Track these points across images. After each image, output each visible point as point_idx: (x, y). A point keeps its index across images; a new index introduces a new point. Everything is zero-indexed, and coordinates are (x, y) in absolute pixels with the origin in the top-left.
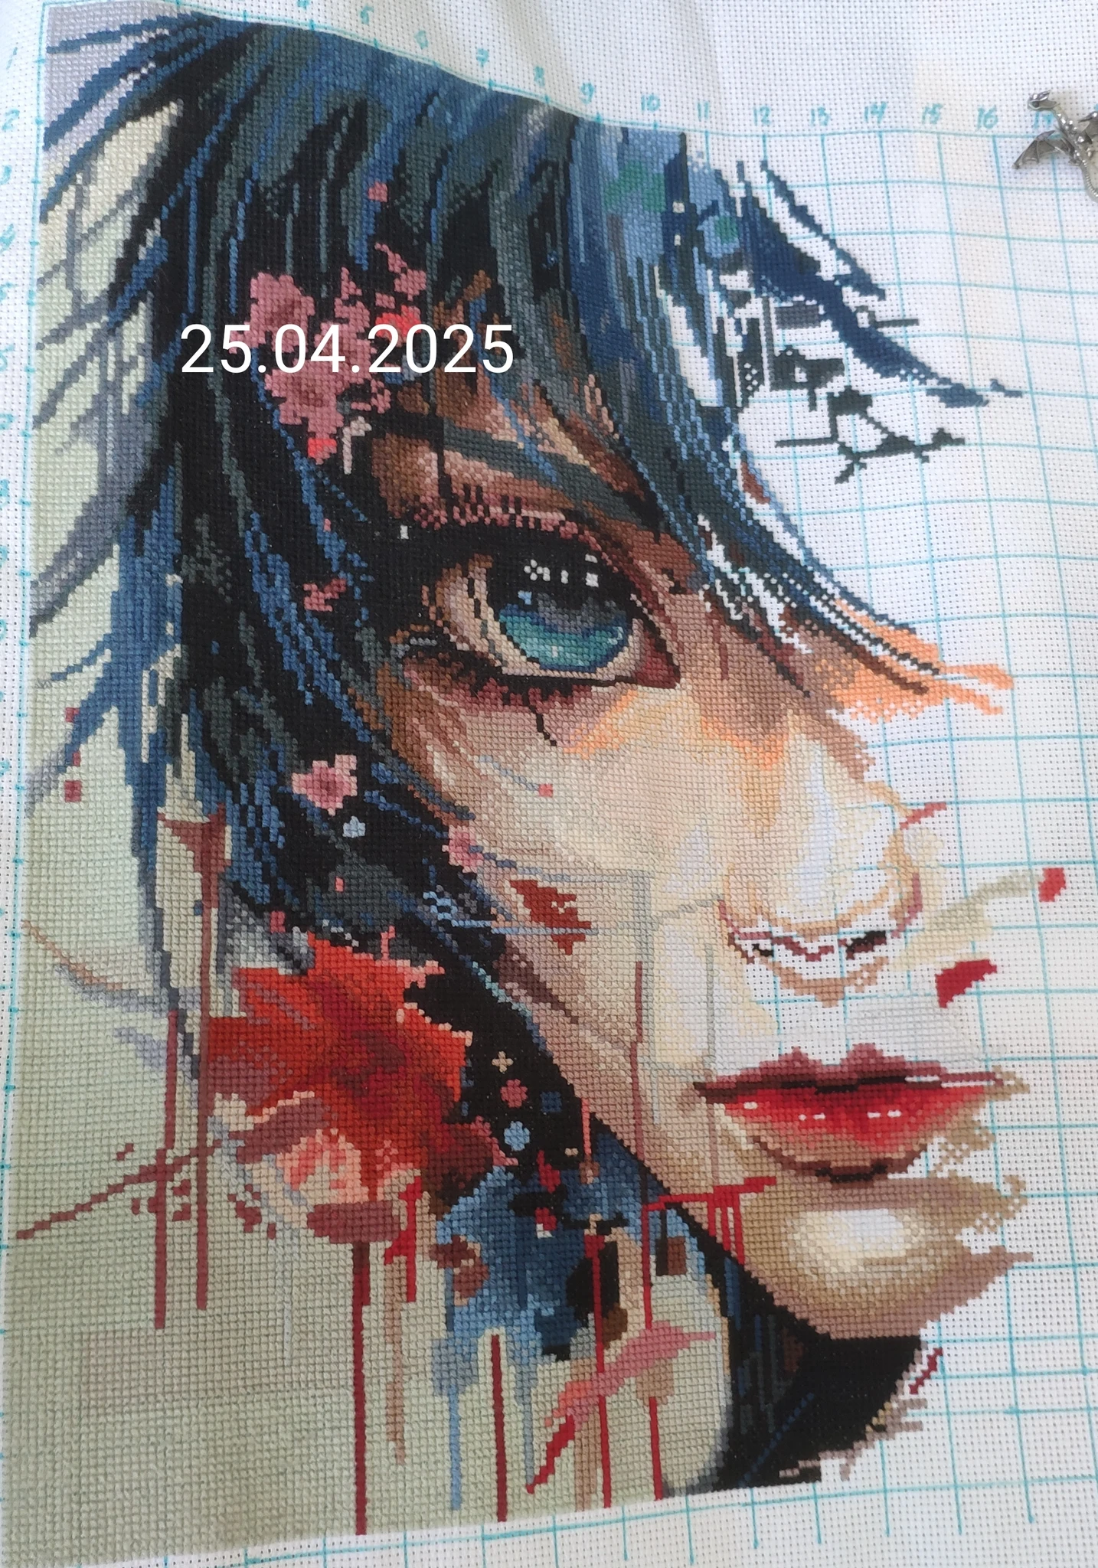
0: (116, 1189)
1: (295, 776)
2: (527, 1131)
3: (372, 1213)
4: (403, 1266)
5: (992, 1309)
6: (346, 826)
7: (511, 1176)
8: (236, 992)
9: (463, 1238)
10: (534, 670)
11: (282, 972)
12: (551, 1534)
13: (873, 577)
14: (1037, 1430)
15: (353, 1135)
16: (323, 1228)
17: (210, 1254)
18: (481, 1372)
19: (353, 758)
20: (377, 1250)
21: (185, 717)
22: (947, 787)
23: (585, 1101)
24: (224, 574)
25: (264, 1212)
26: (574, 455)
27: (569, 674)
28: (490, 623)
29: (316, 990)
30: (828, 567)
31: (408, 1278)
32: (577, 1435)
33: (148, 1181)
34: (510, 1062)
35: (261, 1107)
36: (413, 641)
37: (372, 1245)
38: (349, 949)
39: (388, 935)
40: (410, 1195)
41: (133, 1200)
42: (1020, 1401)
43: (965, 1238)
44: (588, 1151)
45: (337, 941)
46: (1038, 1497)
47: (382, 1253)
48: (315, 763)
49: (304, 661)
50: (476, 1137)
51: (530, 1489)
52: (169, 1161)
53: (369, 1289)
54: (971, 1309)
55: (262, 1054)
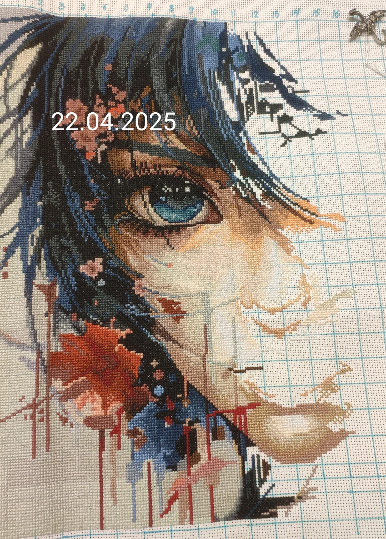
0: (19, 411)
1: (81, 266)
2: (163, 388)
3: (105, 419)
4: (117, 437)
5: (341, 452)
6: (99, 282)
7: (156, 405)
8: (59, 343)
9: (137, 428)
10: (166, 223)
11: (75, 334)
12: (170, 532)
13: (294, 180)
14: (361, 498)
15: (99, 392)
16: (89, 424)
17: (50, 433)
18: (143, 475)
19: (101, 259)
20: (107, 432)
21: (43, 249)
22: (321, 258)
23: (185, 377)
24: (57, 200)
25: (69, 418)
26: (181, 146)
27: (179, 224)
28: (150, 209)
29: (87, 340)
30: (278, 177)
31: (118, 442)
32: (179, 497)
33: (29, 409)
34: (157, 363)
35: (68, 382)
36: (122, 218)
37: (106, 430)
38: (99, 325)
39: (113, 320)
40: (119, 413)
41: (25, 415)
42: (354, 487)
43: (330, 425)
44: (186, 395)
45: (95, 323)
46: (361, 524)
47: (109, 432)
48: (88, 261)
49: (84, 227)
50: (143, 391)
51: (162, 516)
52: (36, 402)
53: (104, 445)
54: (333, 452)
55: (68, 365)
